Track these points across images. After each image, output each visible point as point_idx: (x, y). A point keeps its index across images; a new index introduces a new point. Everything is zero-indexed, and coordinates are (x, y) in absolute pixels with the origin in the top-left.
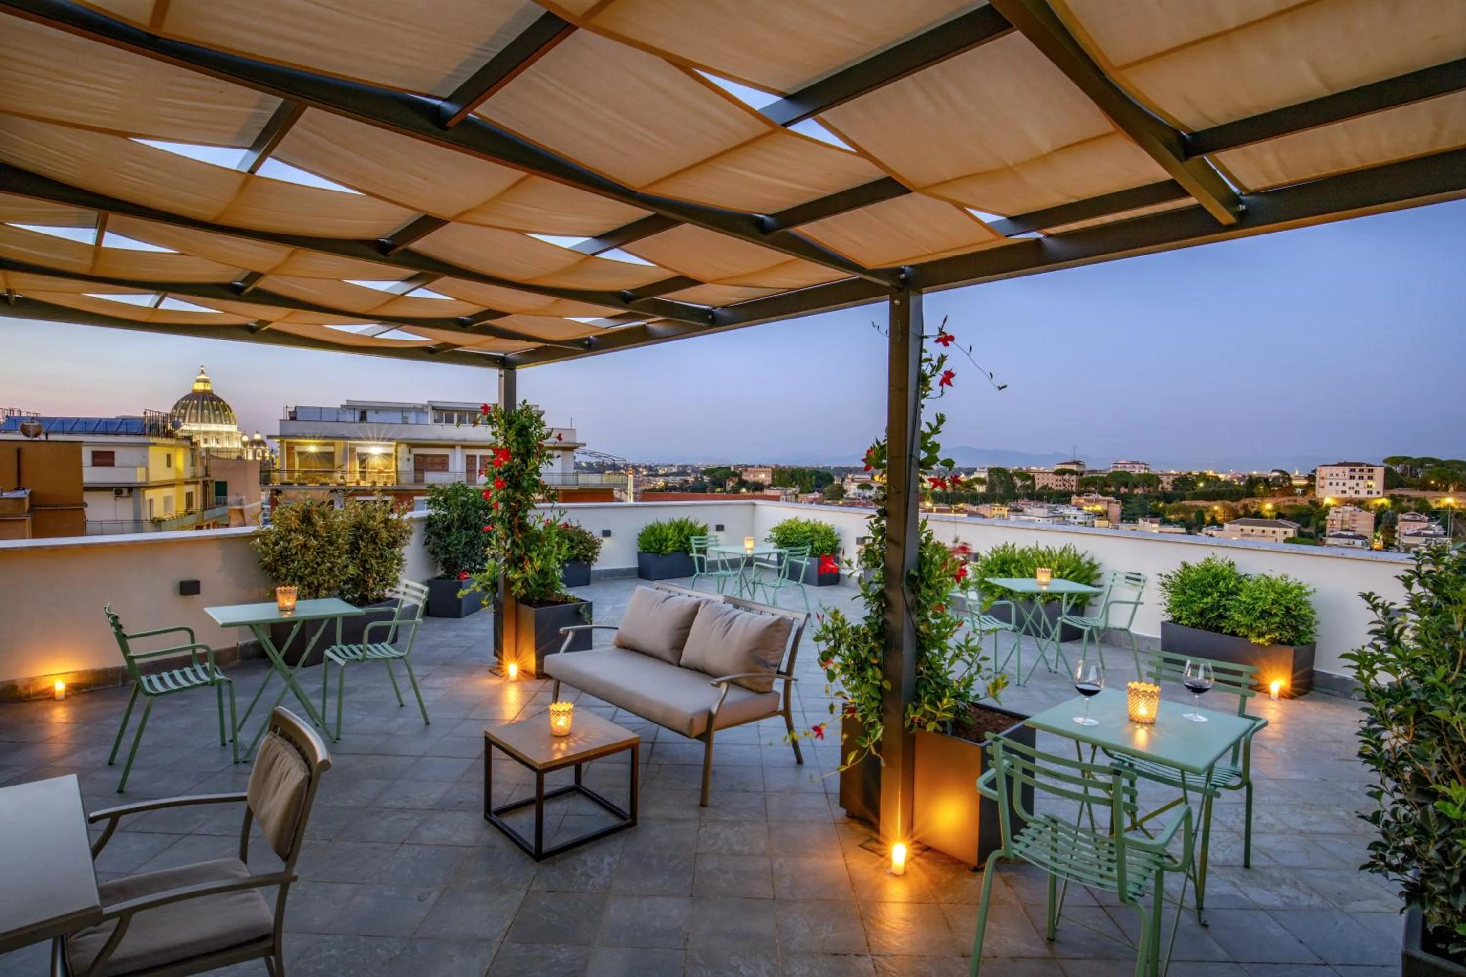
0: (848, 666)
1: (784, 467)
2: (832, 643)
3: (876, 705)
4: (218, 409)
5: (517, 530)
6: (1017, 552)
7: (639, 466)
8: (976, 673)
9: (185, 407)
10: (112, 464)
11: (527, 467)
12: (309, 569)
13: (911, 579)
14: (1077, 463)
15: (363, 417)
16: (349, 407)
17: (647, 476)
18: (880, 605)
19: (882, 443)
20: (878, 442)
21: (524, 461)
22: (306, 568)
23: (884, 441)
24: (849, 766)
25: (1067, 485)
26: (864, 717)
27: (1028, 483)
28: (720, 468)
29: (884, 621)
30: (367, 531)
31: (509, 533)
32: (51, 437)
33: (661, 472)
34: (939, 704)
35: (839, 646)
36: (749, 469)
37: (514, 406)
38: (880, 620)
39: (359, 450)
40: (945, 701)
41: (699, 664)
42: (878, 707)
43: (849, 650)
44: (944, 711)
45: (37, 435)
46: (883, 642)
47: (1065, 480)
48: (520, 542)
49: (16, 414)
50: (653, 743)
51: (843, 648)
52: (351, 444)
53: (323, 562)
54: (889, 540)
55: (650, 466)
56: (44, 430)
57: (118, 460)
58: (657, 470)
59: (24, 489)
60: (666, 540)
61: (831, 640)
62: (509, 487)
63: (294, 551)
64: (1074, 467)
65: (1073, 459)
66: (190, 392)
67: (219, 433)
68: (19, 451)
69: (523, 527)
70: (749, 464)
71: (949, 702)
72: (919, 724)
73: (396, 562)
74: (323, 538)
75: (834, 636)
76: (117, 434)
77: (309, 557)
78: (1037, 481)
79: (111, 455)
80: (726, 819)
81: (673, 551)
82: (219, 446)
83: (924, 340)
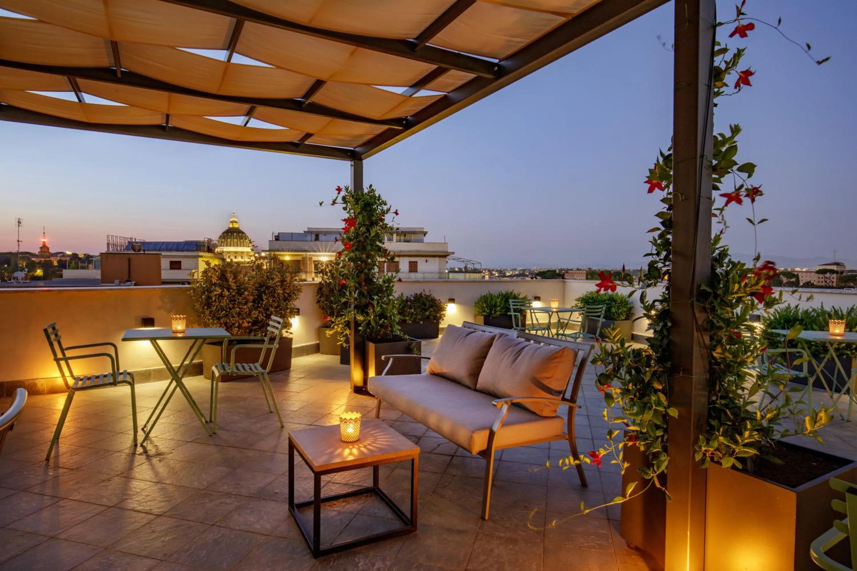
0: (628, 390)
1: (596, 270)
2: (611, 367)
3: (662, 434)
4: (242, 238)
5: (364, 284)
6: (800, 311)
7: (493, 270)
8: (783, 406)
9: (224, 238)
10: (180, 268)
11: (370, 235)
12: (224, 312)
13: (703, 296)
14: (837, 264)
15: (317, 238)
16: (309, 232)
17: (498, 277)
18: (665, 325)
19: (666, 153)
20: (662, 154)
21: (368, 231)
22: (222, 311)
23: (669, 150)
24: (628, 498)
25: (828, 281)
26: (648, 446)
27: (794, 280)
28: (549, 271)
29: (670, 343)
30: (268, 288)
31: (357, 285)
32: (146, 252)
33: (508, 274)
34: (738, 437)
35: (619, 369)
36: (569, 272)
37: (362, 189)
38: (665, 341)
39: (314, 259)
40: (747, 434)
41: (491, 388)
42: (663, 437)
43: (629, 372)
44: (745, 445)
45: (139, 251)
46: (669, 365)
47: (826, 278)
48: (365, 293)
49: (134, 241)
50: (453, 456)
51: (623, 371)
52: (309, 255)
53: (234, 308)
54: (675, 253)
55: (500, 270)
56: (142, 249)
57: (183, 266)
58: (505, 273)
59: (131, 281)
60: (495, 306)
61: (610, 363)
62: (356, 249)
63: (214, 299)
64: (835, 268)
65: (833, 261)
66: (227, 228)
67: (242, 253)
68: (129, 259)
69: (369, 280)
70: (569, 268)
71: (751, 436)
72: (712, 459)
73: (288, 311)
74: (234, 290)
75: (613, 360)
76: (182, 251)
77: (224, 302)
78: (800, 278)
79: (180, 262)
80: (502, 535)
81: (500, 315)
82: (243, 260)
83: (718, 28)
